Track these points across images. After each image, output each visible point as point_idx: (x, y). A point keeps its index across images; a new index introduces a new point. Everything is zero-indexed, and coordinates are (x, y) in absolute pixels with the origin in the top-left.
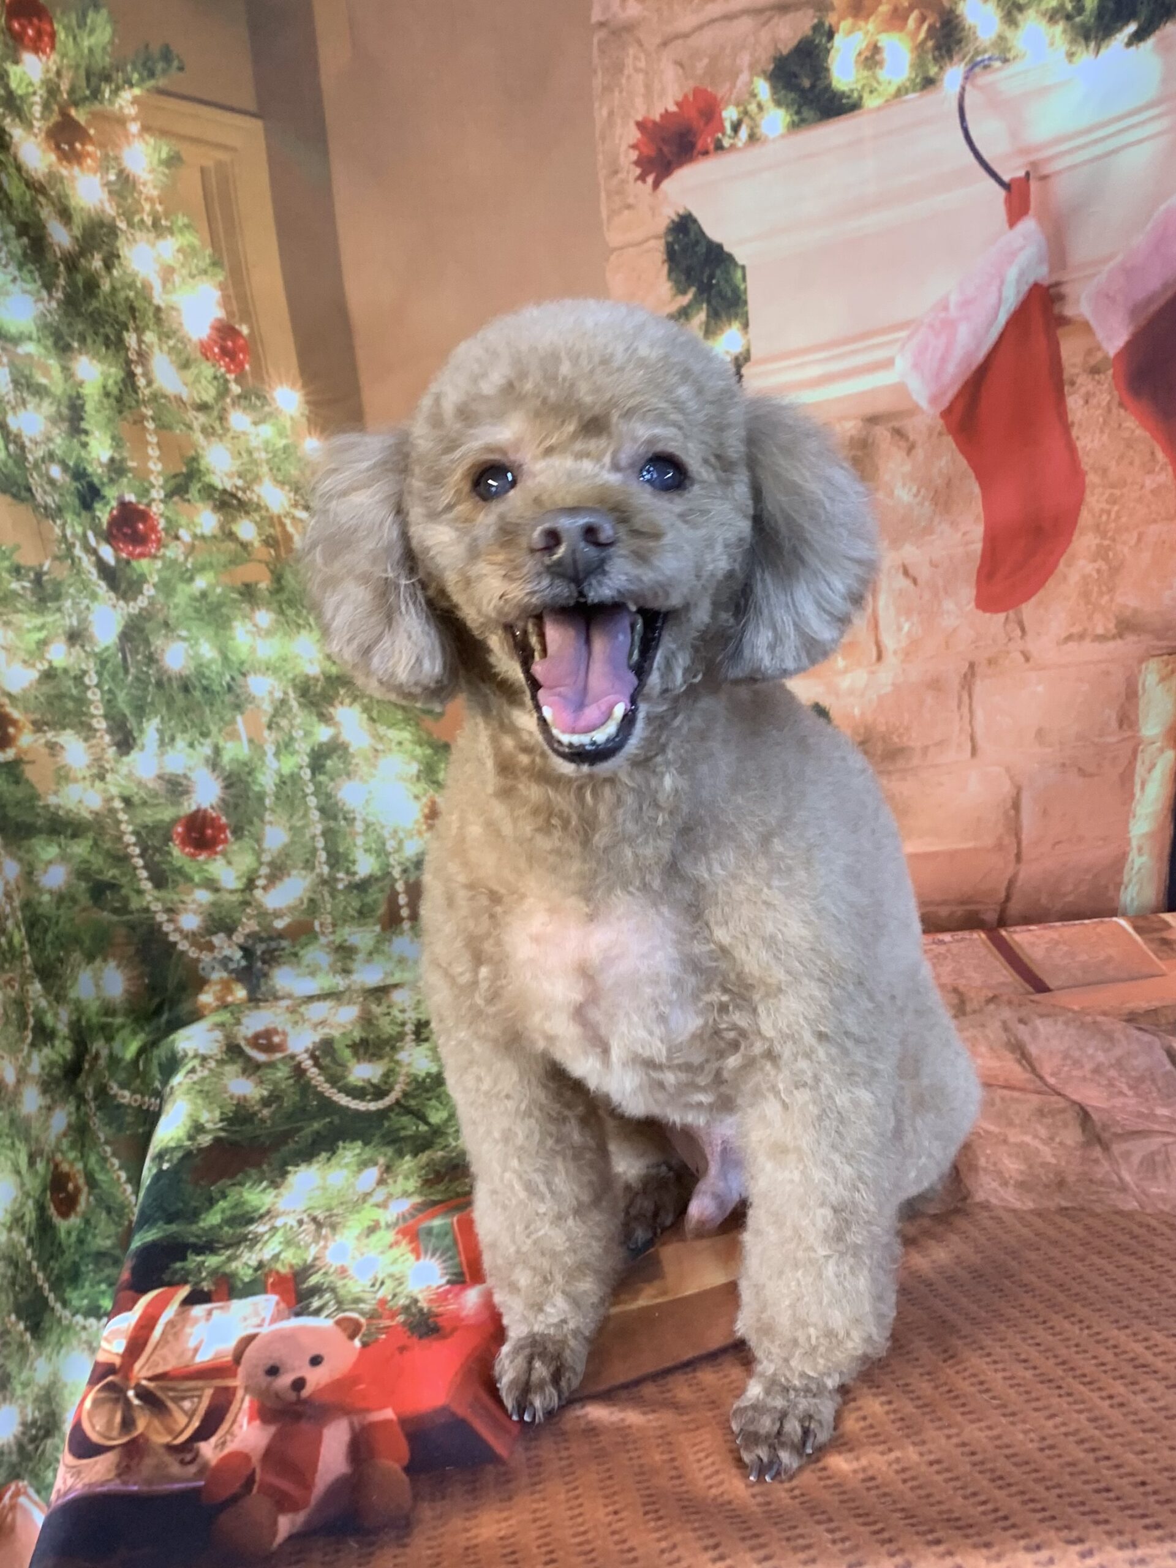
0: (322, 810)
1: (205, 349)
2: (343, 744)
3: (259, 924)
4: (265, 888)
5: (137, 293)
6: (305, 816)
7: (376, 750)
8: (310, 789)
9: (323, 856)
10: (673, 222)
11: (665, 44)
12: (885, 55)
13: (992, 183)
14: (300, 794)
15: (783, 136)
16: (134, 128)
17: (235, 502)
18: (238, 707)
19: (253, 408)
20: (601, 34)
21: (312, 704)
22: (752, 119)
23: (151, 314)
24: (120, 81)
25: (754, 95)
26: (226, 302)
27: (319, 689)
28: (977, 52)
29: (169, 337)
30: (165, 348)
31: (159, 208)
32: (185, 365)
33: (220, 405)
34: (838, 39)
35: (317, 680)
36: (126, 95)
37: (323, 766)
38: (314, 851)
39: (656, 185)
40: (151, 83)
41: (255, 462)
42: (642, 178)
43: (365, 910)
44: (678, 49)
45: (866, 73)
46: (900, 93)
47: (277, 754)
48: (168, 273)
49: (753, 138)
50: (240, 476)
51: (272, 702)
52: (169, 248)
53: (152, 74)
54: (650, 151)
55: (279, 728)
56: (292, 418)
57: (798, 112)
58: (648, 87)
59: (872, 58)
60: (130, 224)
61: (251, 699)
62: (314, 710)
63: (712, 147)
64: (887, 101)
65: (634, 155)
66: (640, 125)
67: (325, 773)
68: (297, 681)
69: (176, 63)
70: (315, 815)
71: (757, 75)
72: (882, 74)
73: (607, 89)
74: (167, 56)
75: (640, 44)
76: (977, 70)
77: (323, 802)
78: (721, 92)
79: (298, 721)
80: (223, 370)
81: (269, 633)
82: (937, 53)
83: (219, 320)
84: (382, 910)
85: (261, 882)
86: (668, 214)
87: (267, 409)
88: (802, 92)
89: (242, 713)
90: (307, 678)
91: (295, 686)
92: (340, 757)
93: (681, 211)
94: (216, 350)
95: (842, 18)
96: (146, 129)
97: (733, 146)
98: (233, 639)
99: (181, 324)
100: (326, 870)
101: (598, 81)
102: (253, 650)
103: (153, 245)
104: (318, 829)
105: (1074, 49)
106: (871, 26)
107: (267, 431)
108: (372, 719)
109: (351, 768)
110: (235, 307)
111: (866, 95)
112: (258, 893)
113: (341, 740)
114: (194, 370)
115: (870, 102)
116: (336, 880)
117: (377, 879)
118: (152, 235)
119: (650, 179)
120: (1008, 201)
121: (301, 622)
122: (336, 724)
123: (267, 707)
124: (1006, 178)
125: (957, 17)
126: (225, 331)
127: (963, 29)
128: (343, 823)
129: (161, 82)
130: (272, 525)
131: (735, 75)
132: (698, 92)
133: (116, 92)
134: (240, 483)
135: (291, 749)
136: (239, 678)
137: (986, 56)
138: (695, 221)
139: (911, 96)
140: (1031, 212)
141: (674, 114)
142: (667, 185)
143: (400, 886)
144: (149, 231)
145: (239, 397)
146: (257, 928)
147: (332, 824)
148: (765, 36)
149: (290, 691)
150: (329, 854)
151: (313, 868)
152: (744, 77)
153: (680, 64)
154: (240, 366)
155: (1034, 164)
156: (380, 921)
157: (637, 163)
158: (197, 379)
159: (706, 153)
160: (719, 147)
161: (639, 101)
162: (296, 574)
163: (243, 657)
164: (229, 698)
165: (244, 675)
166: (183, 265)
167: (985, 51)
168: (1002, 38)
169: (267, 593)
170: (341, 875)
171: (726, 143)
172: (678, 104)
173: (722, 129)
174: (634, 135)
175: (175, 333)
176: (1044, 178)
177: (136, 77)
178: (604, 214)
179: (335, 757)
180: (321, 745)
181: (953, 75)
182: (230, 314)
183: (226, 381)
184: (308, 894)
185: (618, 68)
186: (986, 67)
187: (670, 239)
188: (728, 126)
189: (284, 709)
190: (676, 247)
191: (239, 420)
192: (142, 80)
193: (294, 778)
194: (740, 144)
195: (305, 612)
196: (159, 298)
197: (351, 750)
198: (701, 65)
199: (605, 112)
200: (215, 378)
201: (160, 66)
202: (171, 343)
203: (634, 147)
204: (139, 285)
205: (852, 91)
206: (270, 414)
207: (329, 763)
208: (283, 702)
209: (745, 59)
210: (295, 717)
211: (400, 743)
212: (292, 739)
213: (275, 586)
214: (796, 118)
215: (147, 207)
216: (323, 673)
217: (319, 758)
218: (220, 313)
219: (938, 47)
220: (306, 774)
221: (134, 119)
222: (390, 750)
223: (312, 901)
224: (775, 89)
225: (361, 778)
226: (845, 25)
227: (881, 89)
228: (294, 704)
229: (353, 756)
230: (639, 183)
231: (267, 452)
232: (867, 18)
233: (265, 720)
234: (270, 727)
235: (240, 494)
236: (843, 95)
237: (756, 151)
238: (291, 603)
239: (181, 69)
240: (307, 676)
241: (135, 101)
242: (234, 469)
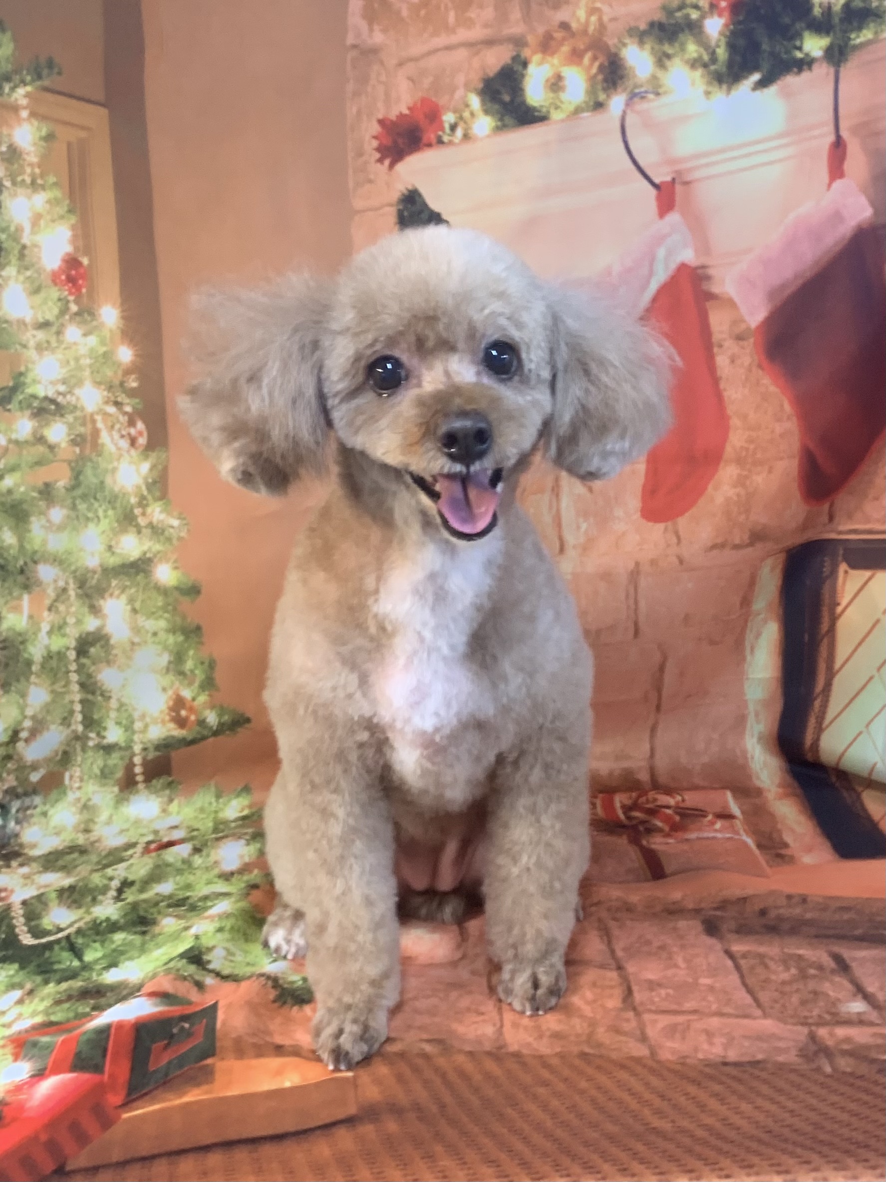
0: (83, 685)
1: (55, 278)
2: (106, 635)
3: (17, 779)
4: (27, 741)
5: (9, 236)
6: (66, 685)
7: (133, 644)
8: (73, 667)
9: (79, 717)
10: (403, 195)
11: (400, 64)
12: (567, 82)
13: (645, 183)
14: (63, 669)
15: (488, 136)
16: (24, 114)
17: (53, 407)
18: (26, 587)
19: (85, 322)
20: (353, 54)
21: (87, 596)
22: (465, 122)
23: (16, 252)
24: (17, 82)
25: (467, 106)
26: (74, 240)
27: (94, 582)
28: (636, 86)
29: (27, 268)
30: (21, 278)
31: (37, 171)
32: (37, 291)
33: (61, 320)
34: (532, 69)
35: (94, 572)
36: (21, 91)
37: (88, 652)
38: (72, 712)
39: (392, 166)
40: (39, 83)
41: (80, 368)
42: (380, 161)
43: (107, 771)
44: (410, 68)
45: (551, 95)
46: (578, 111)
47: (50, 633)
48: (36, 219)
49: (466, 137)
50: (64, 382)
51: (56, 589)
52: (40, 200)
53: (39, 77)
54: (388, 142)
55: (57, 611)
56: (111, 331)
57: (501, 120)
58: (387, 95)
59: (556, 84)
60: (14, 183)
61: (39, 583)
62: (87, 601)
63: (434, 141)
64: (568, 116)
65: (375, 143)
66: (381, 122)
67: (88, 657)
68: (78, 573)
69: (56, 70)
70: (76, 688)
71: (471, 91)
72: (564, 96)
73: (357, 94)
74: (50, 64)
75: (382, 63)
76: (636, 100)
77: (83, 680)
78: (442, 101)
79: (73, 609)
80: (66, 293)
81: (61, 528)
82: (605, 85)
83: (68, 254)
84: (119, 774)
85: (24, 735)
86: (400, 188)
87: (95, 323)
88: (504, 105)
89: (30, 593)
90: (87, 570)
91: (75, 577)
92: (102, 647)
93: (410, 187)
94: (63, 277)
95: (534, 53)
96: (33, 115)
97: (451, 143)
98: (29, 531)
99: (39, 258)
100: (80, 728)
101: (350, 87)
102: (44, 542)
103: (29, 198)
104: (77, 697)
105: (710, 89)
106: (556, 60)
107: (93, 340)
108: (134, 611)
109: (111, 657)
110: (81, 243)
111: (552, 111)
112: (20, 745)
113: (104, 632)
114: (43, 295)
115: (556, 116)
116: (88, 738)
117: (121, 748)
118: (29, 191)
119: (387, 162)
120: (659, 199)
121: (90, 515)
122: (104, 617)
123: (51, 593)
124: (657, 181)
125: (621, 59)
126: (72, 262)
127: (626, 69)
128: (100, 698)
129: (46, 83)
130: (84, 424)
131: (453, 90)
132: (424, 100)
133: (13, 89)
134: (62, 388)
135: (62, 631)
136: (30, 564)
137: (643, 90)
138: (420, 195)
139: (585, 114)
140: (676, 208)
141: (406, 115)
142: (400, 167)
143: (137, 760)
144: (28, 188)
145: (76, 314)
146: (14, 783)
147: (90, 697)
148: (476, 62)
149: (71, 581)
150: (85, 717)
151: (69, 725)
152: (459, 93)
153: (410, 79)
154: (79, 289)
155: (679, 173)
156: (118, 783)
157: (378, 149)
158: (45, 301)
159: (429, 145)
160: (440, 142)
161: (380, 105)
162: (95, 468)
163: (36, 548)
164: (21, 579)
165: (35, 562)
166: (48, 213)
167: (641, 86)
168: (654, 78)
169: (63, 490)
170: (92, 735)
171: (446, 139)
172: (409, 109)
173: (442, 129)
174: (376, 129)
175: (33, 265)
176: (687, 183)
177: (29, 78)
178: (351, 184)
179: (98, 645)
180: (88, 634)
181: (617, 102)
182: (76, 249)
183: (68, 302)
184: (63, 748)
185: (364, 80)
186: (643, 98)
187: (401, 207)
188: (447, 126)
189: (64, 597)
190: (406, 214)
191: (73, 333)
192: (33, 81)
193: (61, 655)
194: (456, 141)
195: (96, 505)
196: (26, 240)
197: (112, 642)
198: (427, 82)
199: (354, 110)
200: (60, 300)
201: (45, 72)
202: (28, 273)
203: (375, 137)
204: (12, 229)
205: (542, 106)
206: (96, 328)
207: (92, 650)
208: (65, 590)
209: (460, 79)
210: (71, 605)
211: (155, 634)
212: (65, 623)
213: (73, 482)
214: (499, 123)
215: (28, 170)
216: (101, 566)
217: (84, 645)
218: (69, 249)
219: (605, 80)
220: (72, 655)
221: (25, 108)
222: (146, 642)
223: (65, 753)
224: (483, 102)
225: (119, 667)
226: (536, 58)
227: (563, 106)
228: (72, 593)
229: (113, 647)
230: (379, 165)
231: (91, 358)
232: (552, 54)
233: (47, 602)
234: (50, 609)
235: (60, 399)
236: (534, 109)
237: (468, 147)
238: (84, 497)
239: (59, 73)
240: (87, 568)
241: (27, 95)
242: (60, 377)
